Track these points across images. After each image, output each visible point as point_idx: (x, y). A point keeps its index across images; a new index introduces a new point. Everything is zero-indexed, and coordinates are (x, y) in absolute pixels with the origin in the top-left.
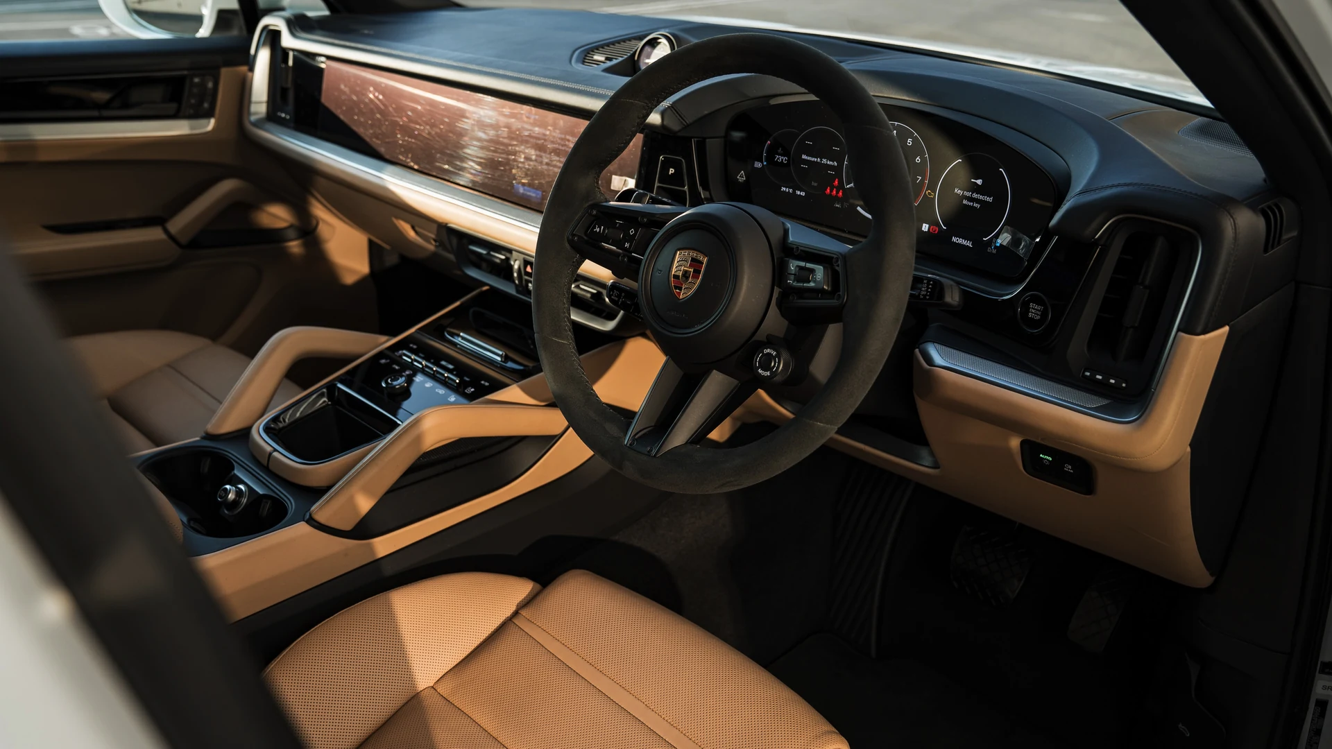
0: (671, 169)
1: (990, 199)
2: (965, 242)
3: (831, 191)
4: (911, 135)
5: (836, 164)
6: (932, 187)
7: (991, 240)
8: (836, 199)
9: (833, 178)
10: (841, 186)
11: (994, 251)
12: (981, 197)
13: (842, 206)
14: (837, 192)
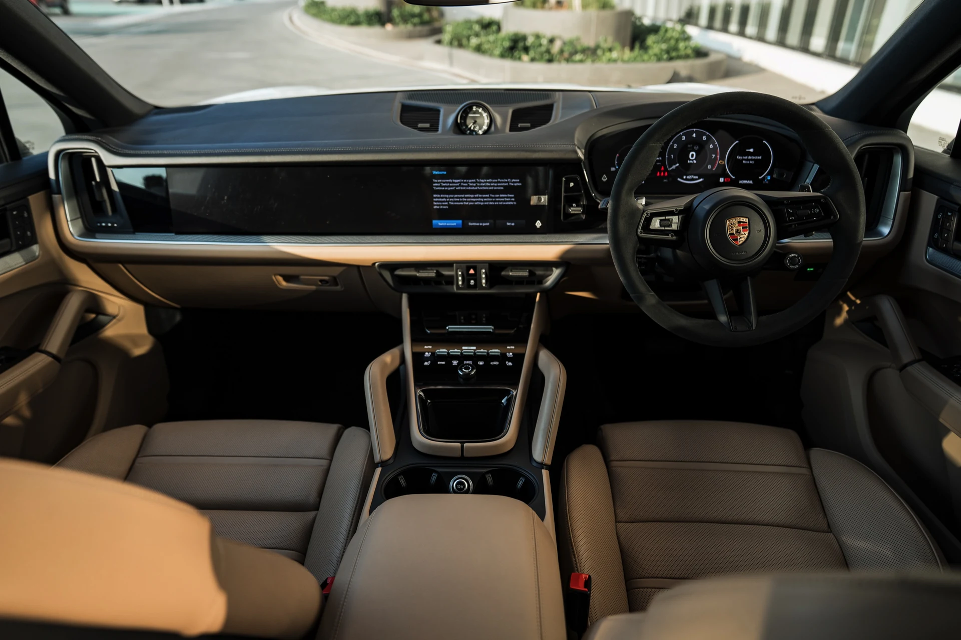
0: (571, 184)
1: (760, 158)
2: (747, 182)
3: (660, 173)
4: (705, 134)
5: (661, 158)
6: (722, 158)
7: (764, 177)
8: (664, 177)
9: (660, 166)
10: (666, 169)
11: (767, 182)
12: (754, 158)
13: (668, 180)
14: (664, 173)
